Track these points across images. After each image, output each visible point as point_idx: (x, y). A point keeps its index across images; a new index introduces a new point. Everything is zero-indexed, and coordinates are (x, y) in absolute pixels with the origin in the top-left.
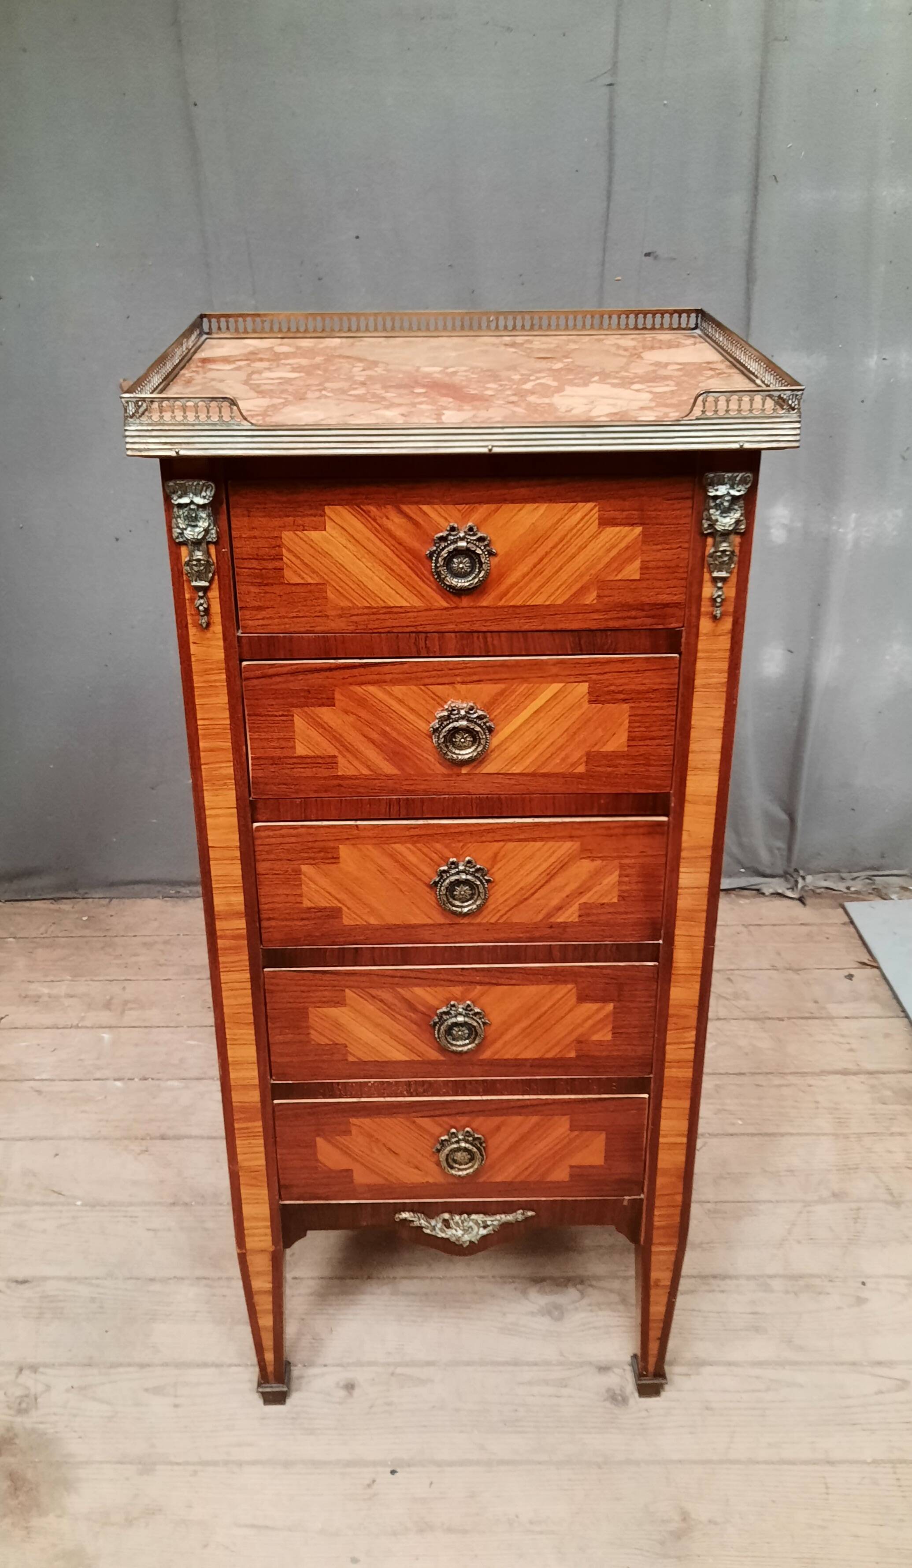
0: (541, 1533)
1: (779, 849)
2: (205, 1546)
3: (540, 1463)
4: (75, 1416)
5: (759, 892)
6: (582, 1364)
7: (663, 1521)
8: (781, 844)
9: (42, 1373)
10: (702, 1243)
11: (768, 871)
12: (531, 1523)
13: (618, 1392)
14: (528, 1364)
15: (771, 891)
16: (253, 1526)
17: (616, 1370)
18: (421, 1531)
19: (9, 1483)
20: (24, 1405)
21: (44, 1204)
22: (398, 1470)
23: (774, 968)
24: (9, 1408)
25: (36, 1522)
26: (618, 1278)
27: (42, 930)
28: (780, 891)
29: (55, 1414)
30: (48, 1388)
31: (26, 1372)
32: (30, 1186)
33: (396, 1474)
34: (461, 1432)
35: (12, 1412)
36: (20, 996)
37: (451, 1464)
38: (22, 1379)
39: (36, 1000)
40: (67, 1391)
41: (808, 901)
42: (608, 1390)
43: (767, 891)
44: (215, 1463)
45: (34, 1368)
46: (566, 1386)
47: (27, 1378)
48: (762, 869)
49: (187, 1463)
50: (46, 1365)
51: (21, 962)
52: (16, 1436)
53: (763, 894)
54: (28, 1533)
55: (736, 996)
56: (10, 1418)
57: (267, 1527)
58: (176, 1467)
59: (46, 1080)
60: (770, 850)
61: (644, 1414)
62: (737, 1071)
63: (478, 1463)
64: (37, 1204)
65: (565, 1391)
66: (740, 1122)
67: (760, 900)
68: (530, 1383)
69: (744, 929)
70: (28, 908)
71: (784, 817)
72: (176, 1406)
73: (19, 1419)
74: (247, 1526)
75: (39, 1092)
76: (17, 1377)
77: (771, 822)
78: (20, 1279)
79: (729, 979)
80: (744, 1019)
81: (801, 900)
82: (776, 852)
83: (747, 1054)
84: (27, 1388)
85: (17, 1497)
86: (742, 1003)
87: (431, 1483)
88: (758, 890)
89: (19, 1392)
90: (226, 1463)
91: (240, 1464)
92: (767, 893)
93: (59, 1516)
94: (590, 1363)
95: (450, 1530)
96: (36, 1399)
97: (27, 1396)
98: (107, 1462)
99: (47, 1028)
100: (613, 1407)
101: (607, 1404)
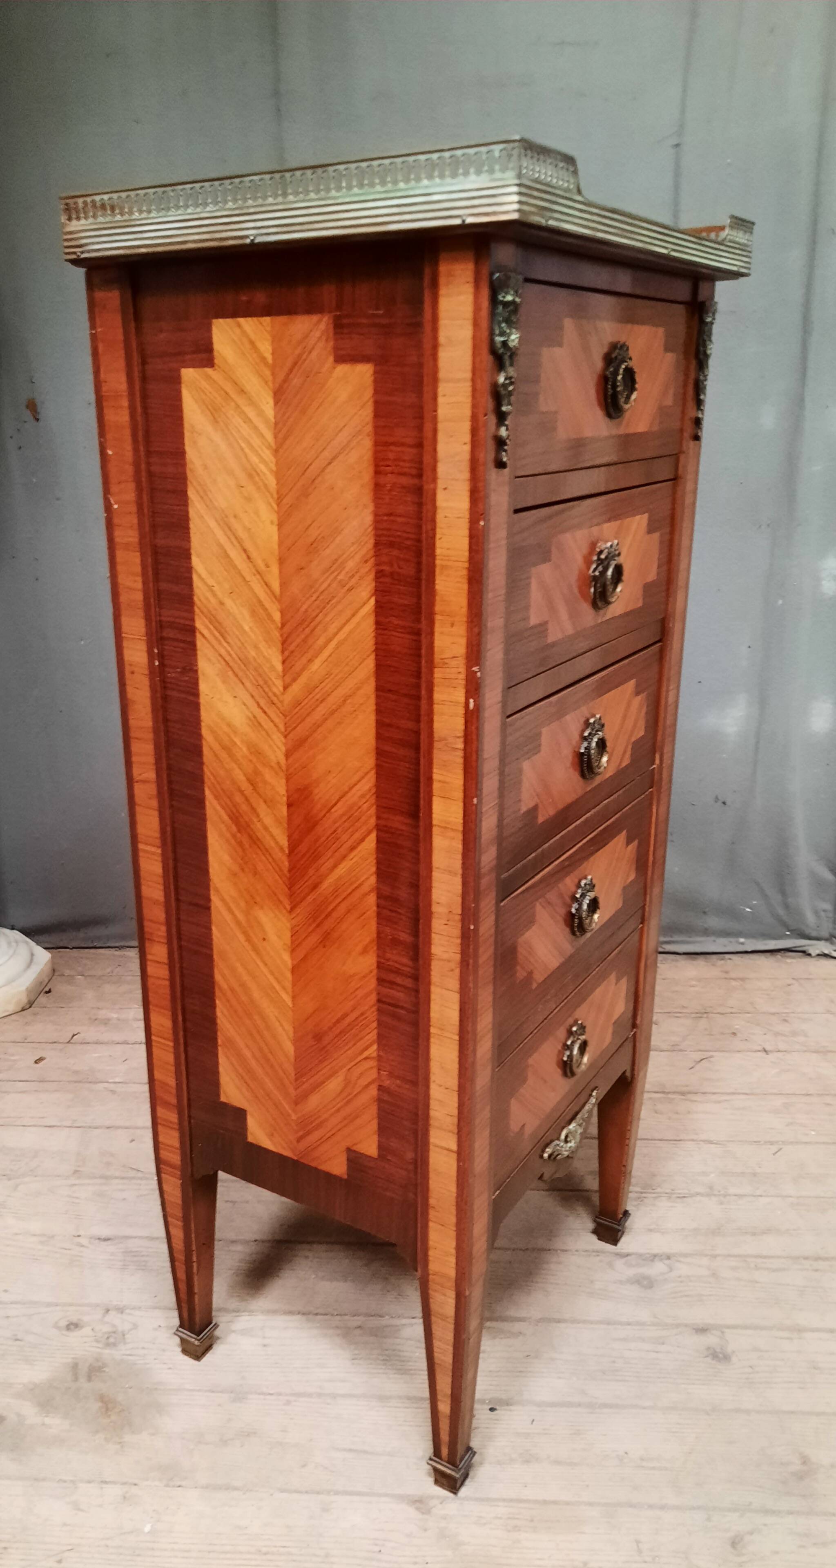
0: (653, 1468)
1: (824, 911)
2: (303, 1466)
3: (644, 1408)
4: (164, 1350)
5: (806, 953)
6: (678, 1326)
7: (782, 1463)
9: (129, 1314)
10: (787, 1230)
11: (814, 934)
12: (642, 1459)
13: (718, 1350)
14: (621, 1323)
15: (818, 952)
16: (350, 1450)
17: (714, 1332)
18: (527, 1462)
19: (100, 1404)
20: (112, 1340)
21: (123, 1178)
22: (497, 1408)
23: (829, 1012)
24: (97, 1341)
25: (128, 1438)
26: (706, 1255)
27: (109, 970)
28: (826, 952)
29: (143, 1348)
30: (135, 1326)
31: (112, 1313)
32: (108, 1164)
33: (496, 1412)
34: (560, 1378)
35: (100, 1345)
36: (90, 1019)
37: (551, 1405)
38: (108, 1318)
39: (106, 1022)
40: (155, 1329)
42: (708, 1349)
43: (814, 952)
44: (310, 1395)
45: (121, 1310)
46: (663, 1344)
47: (114, 1318)
48: (807, 931)
49: (280, 1394)
50: (134, 1308)
51: (90, 994)
52: (105, 1365)
53: (809, 955)
54: (122, 1447)
55: (794, 1034)
56: (99, 1350)
57: (365, 1452)
58: (268, 1397)
59: (120, 1083)
60: (816, 913)
61: (748, 1370)
62: (803, 1092)
63: (579, 1405)
64: (116, 1178)
65: (662, 1348)
66: (812, 1133)
67: (807, 960)
68: (624, 1339)
69: (794, 982)
70: (94, 954)
72: (264, 1346)
73: (107, 1351)
74: (345, 1450)
75: (113, 1092)
76: (104, 1316)
78: (103, 1237)
79: (785, 1020)
80: (805, 1051)
82: (823, 914)
83: (810, 1079)
84: (114, 1326)
85: (109, 1416)
86: (801, 1039)
87: (533, 1421)
88: (804, 952)
89: (106, 1329)
92: (813, 954)
93: (153, 1434)
94: (686, 1326)
95: (557, 1462)
96: (124, 1335)
97: (114, 1332)
98: (199, 1391)
99: (118, 1043)
100: (714, 1362)
101: (709, 1360)
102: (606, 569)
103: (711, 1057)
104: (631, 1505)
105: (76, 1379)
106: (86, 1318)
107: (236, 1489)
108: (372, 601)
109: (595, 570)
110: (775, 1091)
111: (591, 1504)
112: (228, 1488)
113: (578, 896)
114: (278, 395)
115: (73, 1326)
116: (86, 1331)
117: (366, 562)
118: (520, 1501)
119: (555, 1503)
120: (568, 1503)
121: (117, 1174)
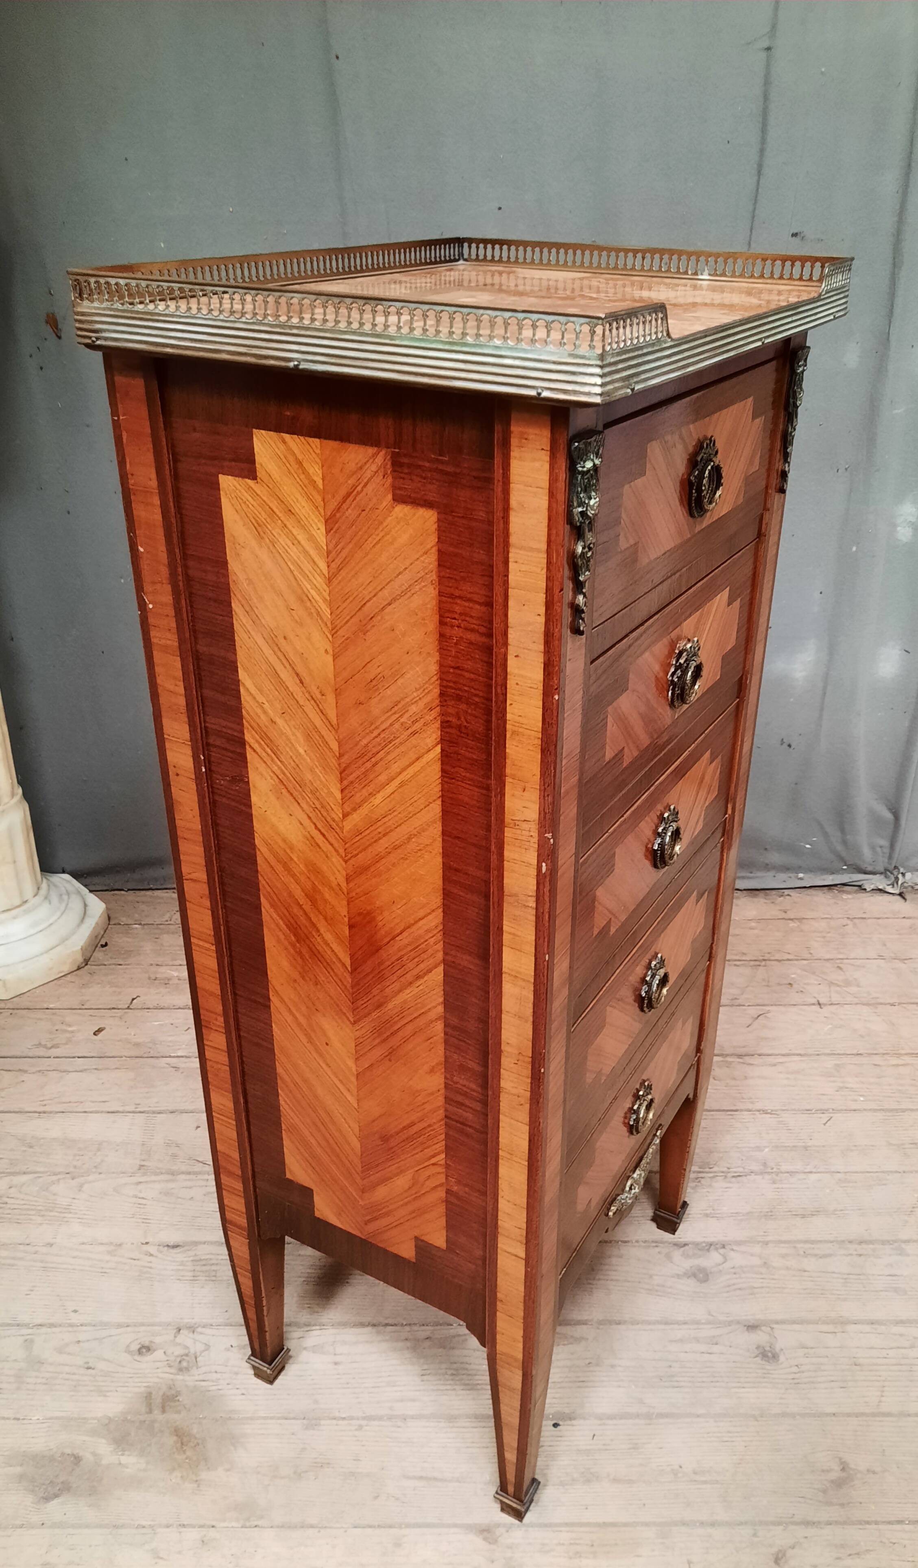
0: (705, 1482)
1: (881, 847)
2: (376, 1497)
3: (698, 1416)
4: (237, 1373)
5: (861, 888)
6: (730, 1323)
7: (823, 1471)
8: (885, 843)
9: (201, 1333)
10: (835, 1210)
11: (870, 868)
12: (695, 1473)
13: (768, 1349)
14: (678, 1323)
15: (872, 887)
16: (421, 1478)
17: (763, 1328)
18: (588, 1481)
19: (175, 1438)
20: (184, 1364)
21: (189, 1173)
22: (561, 1423)
23: (881, 957)
24: (170, 1366)
25: (204, 1475)
26: (759, 1242)
27: (167, 917)
28: (880, 887)
29: (216, 1372)
30: (207, 1347)
31: (184, 1332)
32: (174, 1156)
33: (559, 1428)
34: (619, 1387)
35: (173, 1370)
36: (149, 978)
37: (612, 1417)
38: (180, 1339)
39: (166, 981)
40: (227, 1350)
41: (907, 896)
42: (758, 1347)
43: (869, 887)
44: (380, 1418)
45: (192, 1329)
46: (717, 1344)
47: (185, 1338)
48: (864, 866)
49: (352, 1418)
50: (205, 1326)
51: (148, 947)
52: (178, 1393)
53: (865, 889)
54: (198, 1486)
55: (848, 983)
56: (172, 1376)
57: (435, 1479)
58: (341, 1422)
59: (182, 1057)
60: (873, 848)
61: (795, 1369)
62: (855, 1052)
63: (638, 1416)
64: (183, 1173)
65: (715, 1349)
66: (862, 1099)
67: (862, 895)
68: (681, 1341)
69: (849, 922)
70: (151, 897)
71: (889, 816)
72: (336, 1364)
73: (180, 1377)
74: (415, 1478)
75: (176, 1068)
76: (175, 1337)
77: (876, 821)
78: (171, 1244)
79: (839, 968)
80: (857, 1004)
81: (901, 894)
82: (879, 849)
83: (862, 1036)
84: (186, 1347)
85: (184, 1452)
86: (853, 989)
87: (595, 1436)
88: (860, 886)
89: (179, 1351)
90: (390, 1418)
91: (405, 1418)
92: (868, 890)
93: (228, 1470)
94: (738, 1322)
95: (616, 1480)
96: (196, 1358)
97: (187, 1355)
98: (272, 1418)
99: (179, 1008)
100: (764, 1362)
101: (758, 1360)
102: (684, 673)
103: (769, 1012)
104: (684, 1524)
105: (150, 1411)
106: (158, 1340)
107: (312, 1527)
108: (438, 749)
109: (673, 675)
110: (828, 1051)
111: (647, 1524)
112: (303, 1526)
113: (648, 979)
114: (330, 522)
115: (145, 1349)
116: (158, 1354)
117: (431, 709)
118: (582, 1525)
119: (614, 1525)
120: (626, 1525)
121: (184, 1168)
